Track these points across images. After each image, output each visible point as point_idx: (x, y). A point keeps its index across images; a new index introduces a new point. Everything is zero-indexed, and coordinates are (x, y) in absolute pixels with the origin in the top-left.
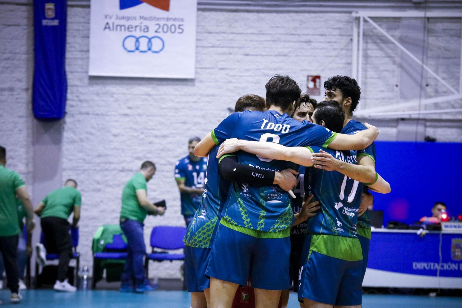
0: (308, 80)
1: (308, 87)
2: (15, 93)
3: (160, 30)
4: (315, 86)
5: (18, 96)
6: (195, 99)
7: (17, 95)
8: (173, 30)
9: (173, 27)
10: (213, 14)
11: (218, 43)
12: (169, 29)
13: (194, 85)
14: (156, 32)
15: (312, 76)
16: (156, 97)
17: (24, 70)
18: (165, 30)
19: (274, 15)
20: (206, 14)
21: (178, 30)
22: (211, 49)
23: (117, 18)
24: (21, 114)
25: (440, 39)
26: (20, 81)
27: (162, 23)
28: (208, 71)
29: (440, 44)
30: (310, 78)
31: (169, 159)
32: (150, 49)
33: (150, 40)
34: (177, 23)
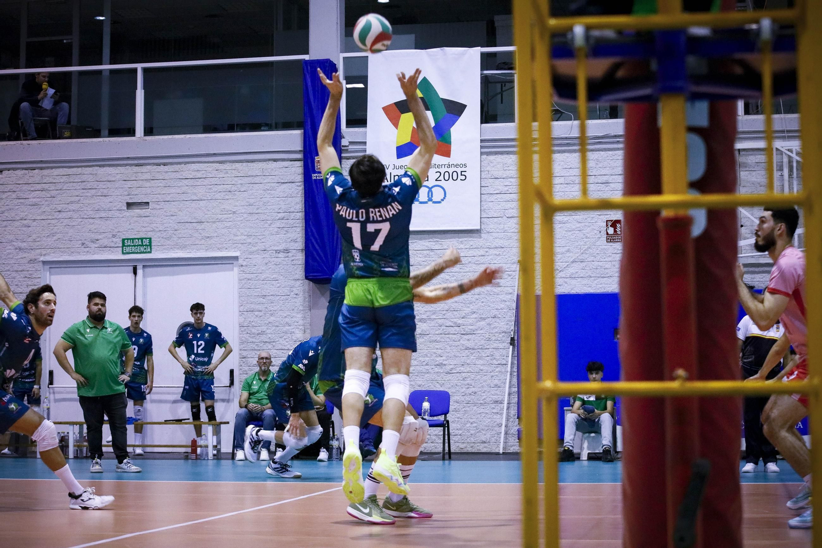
0: (607, 225)
1: (607, 234)
2: (290, 254)
3: (441, 178)
4: (615, 231)
5: (294, 258)
6: (482, 252)
7: (293, 256)
8: (455, 178)
9: (455, 174)
10: (499, 158)
11: (506, 188)
12: (451, 176)
13: (481, 237)
14: (436, 180)
15: (612, 221)
16: (439, 252)
17: (299, 229)
18: (447, 178)
19: (567, 154)
20: (492, 158)
21: (460, 177)
22: (498, 195)
23: (395, 167)
24: (297, 277)
25: (754, 173)
26: (295, 241)
27: (442, 170)
28: (496, 220)
29: (754, 179)
30: (610, 224)
31: (455, 320)
32: (430, 200)
33: (430, 189)
34: (459, 170)
